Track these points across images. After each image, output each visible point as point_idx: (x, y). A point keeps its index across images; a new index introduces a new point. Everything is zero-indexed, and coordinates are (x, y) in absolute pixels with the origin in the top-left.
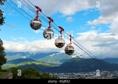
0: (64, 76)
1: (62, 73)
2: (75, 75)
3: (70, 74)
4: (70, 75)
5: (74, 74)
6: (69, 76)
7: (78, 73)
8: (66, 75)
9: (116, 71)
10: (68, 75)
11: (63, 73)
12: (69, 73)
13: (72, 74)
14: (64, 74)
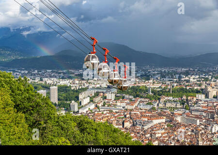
0: (53, 75)
1: (48, 71)
2: (73, 73)
3: (64, 71)
4: (64, 73)
5: (73, 71)
6: (62, 75)
7: (80, 71)
8: (57, 73)
9: (148, 67)
10: (60, 73)
11: (50, 71)
12: (62, 69)
13: (69, 73)
14: (53, 72)
